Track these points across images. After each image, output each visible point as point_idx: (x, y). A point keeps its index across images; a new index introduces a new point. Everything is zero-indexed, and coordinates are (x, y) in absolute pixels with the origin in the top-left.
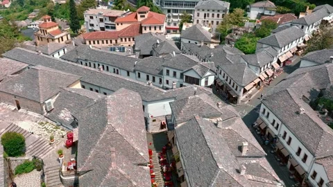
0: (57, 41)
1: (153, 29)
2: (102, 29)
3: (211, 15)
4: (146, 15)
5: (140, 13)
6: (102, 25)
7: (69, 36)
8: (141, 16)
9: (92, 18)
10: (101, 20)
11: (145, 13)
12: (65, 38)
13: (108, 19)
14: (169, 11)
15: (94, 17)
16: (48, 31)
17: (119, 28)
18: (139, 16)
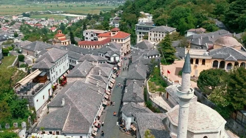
0: (62, 44)
1: (118, 41)
2: (92, 40)
3: (158, 35)
4: (116, 33)
5: (112, 31)
6: (92, 38)
7: (70, 42)
8: (113, 34)
9: (87, 34)
10: (92, 35)
11: (115, 31)
12: (67, 43)
13: (95, 35)
14: (140, 33)
15: (88, 34)
16: (59, 38)
17: (100, 40)
18: (112, 33)
